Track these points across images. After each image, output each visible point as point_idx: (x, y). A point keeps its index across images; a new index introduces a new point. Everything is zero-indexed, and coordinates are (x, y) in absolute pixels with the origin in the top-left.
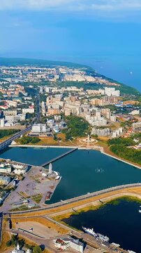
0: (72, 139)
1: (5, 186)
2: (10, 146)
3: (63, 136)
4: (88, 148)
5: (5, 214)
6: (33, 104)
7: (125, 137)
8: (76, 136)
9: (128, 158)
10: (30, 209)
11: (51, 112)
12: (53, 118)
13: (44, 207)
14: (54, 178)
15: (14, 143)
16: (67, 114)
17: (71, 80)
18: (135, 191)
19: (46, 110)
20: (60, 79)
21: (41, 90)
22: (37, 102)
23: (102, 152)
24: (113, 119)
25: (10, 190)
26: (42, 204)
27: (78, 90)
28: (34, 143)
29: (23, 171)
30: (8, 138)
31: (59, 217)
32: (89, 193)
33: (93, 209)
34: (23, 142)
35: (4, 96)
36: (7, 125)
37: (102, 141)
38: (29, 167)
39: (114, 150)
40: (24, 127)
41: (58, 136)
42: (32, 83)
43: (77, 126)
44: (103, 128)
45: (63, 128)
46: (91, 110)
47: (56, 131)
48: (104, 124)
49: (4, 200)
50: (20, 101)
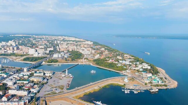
0: (75, 60)
1: (40, 82)
2: (41, 64)
3: (70, 59)
4: (84, 63)
5: (42, 97)
6: (52, 47)
7: (101, 58)
8: (77, 59)
9: (106, 66)
10: (57, 93)
11: (62, 50)
12: (64, 52)
13: (67, 92)
14: (69, 77)
15: (44, 63)
16: (70, 50)
17: (69, 40)
18: (115, 80)
19: (60, 49)
20: (64, 39)
21: (56, 43)
22: (54, 47)
23: (92, 65)
24: (93, 51)
25: (44, 84)
26: (65, 90)
27: (73, 42)
28: (55, 62)
29: (51, 74)
30: (40, 60)
31: (76, 97)
32: (91, 83)
33: (96, 91)
34: (48, 62)
35: (37, 45)
36: (39, 55)
37: (90, 60)
38: (54, 73)
39: (97, 64)
40: (49, 56)
41: (67, 59)
42: (50, 40)
43: (76, 55)
44: (89, 55)
45: (69, 56)
46: (82, 48)
47: (66, 57)
48: (89, 54)
49: (40, 89)
50: (46, 46)
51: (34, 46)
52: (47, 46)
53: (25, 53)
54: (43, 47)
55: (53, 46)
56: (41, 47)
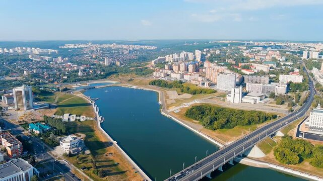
35: (251, 60)
50: (275, 66)
51: (240, 65)
52: (278, 65)
53: (206, 86)
54: (265, 68)
55: (299, 68)
56: (259, 68)
